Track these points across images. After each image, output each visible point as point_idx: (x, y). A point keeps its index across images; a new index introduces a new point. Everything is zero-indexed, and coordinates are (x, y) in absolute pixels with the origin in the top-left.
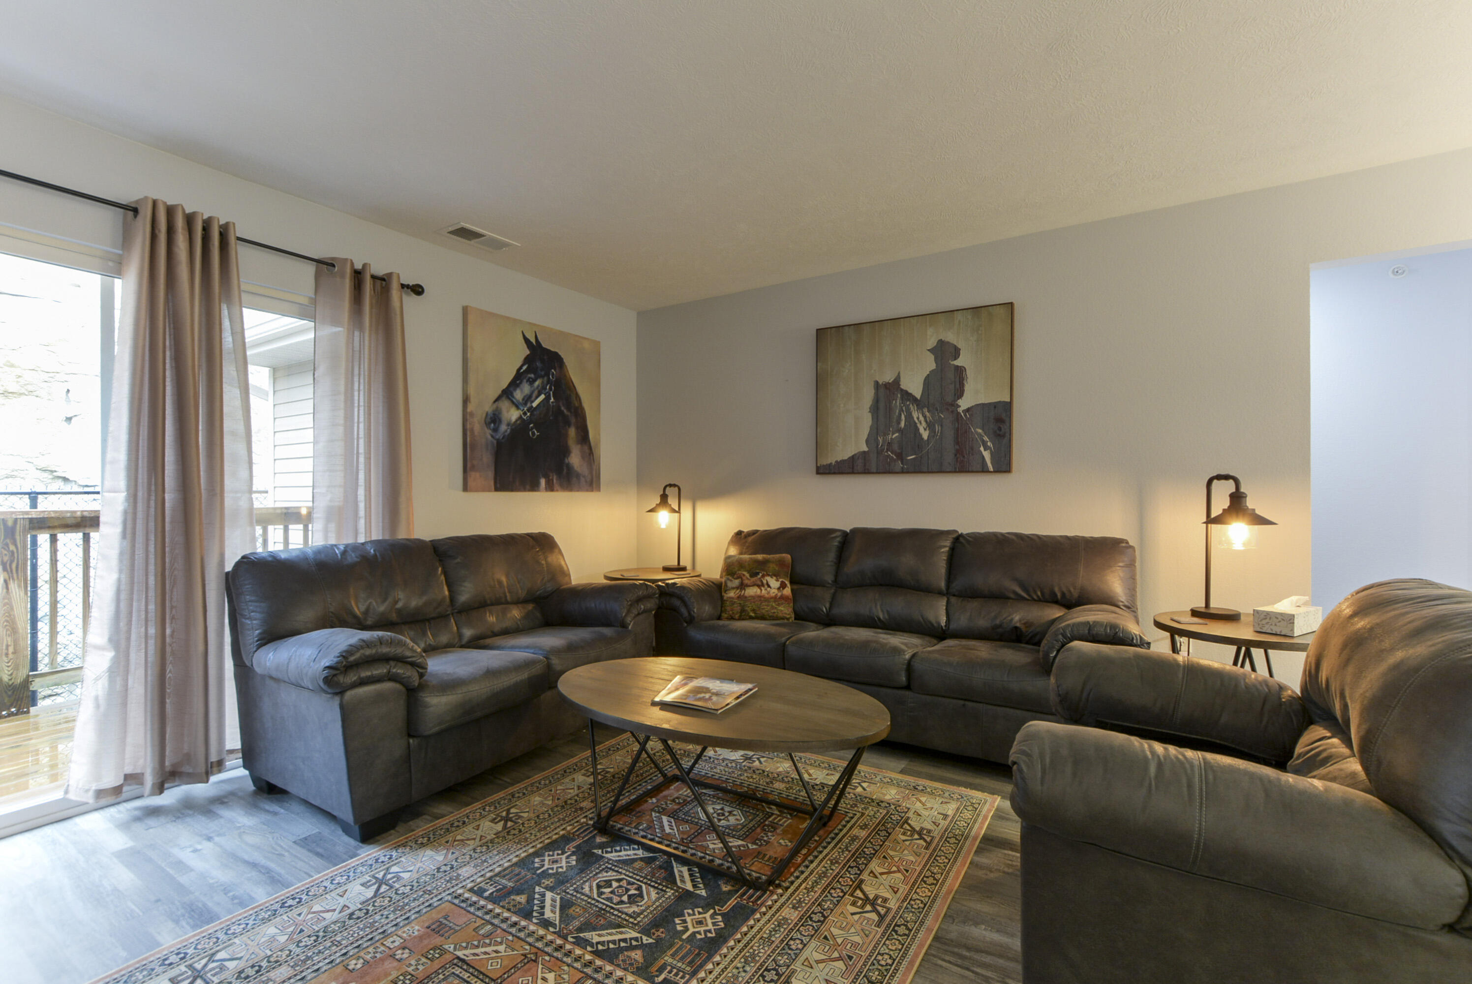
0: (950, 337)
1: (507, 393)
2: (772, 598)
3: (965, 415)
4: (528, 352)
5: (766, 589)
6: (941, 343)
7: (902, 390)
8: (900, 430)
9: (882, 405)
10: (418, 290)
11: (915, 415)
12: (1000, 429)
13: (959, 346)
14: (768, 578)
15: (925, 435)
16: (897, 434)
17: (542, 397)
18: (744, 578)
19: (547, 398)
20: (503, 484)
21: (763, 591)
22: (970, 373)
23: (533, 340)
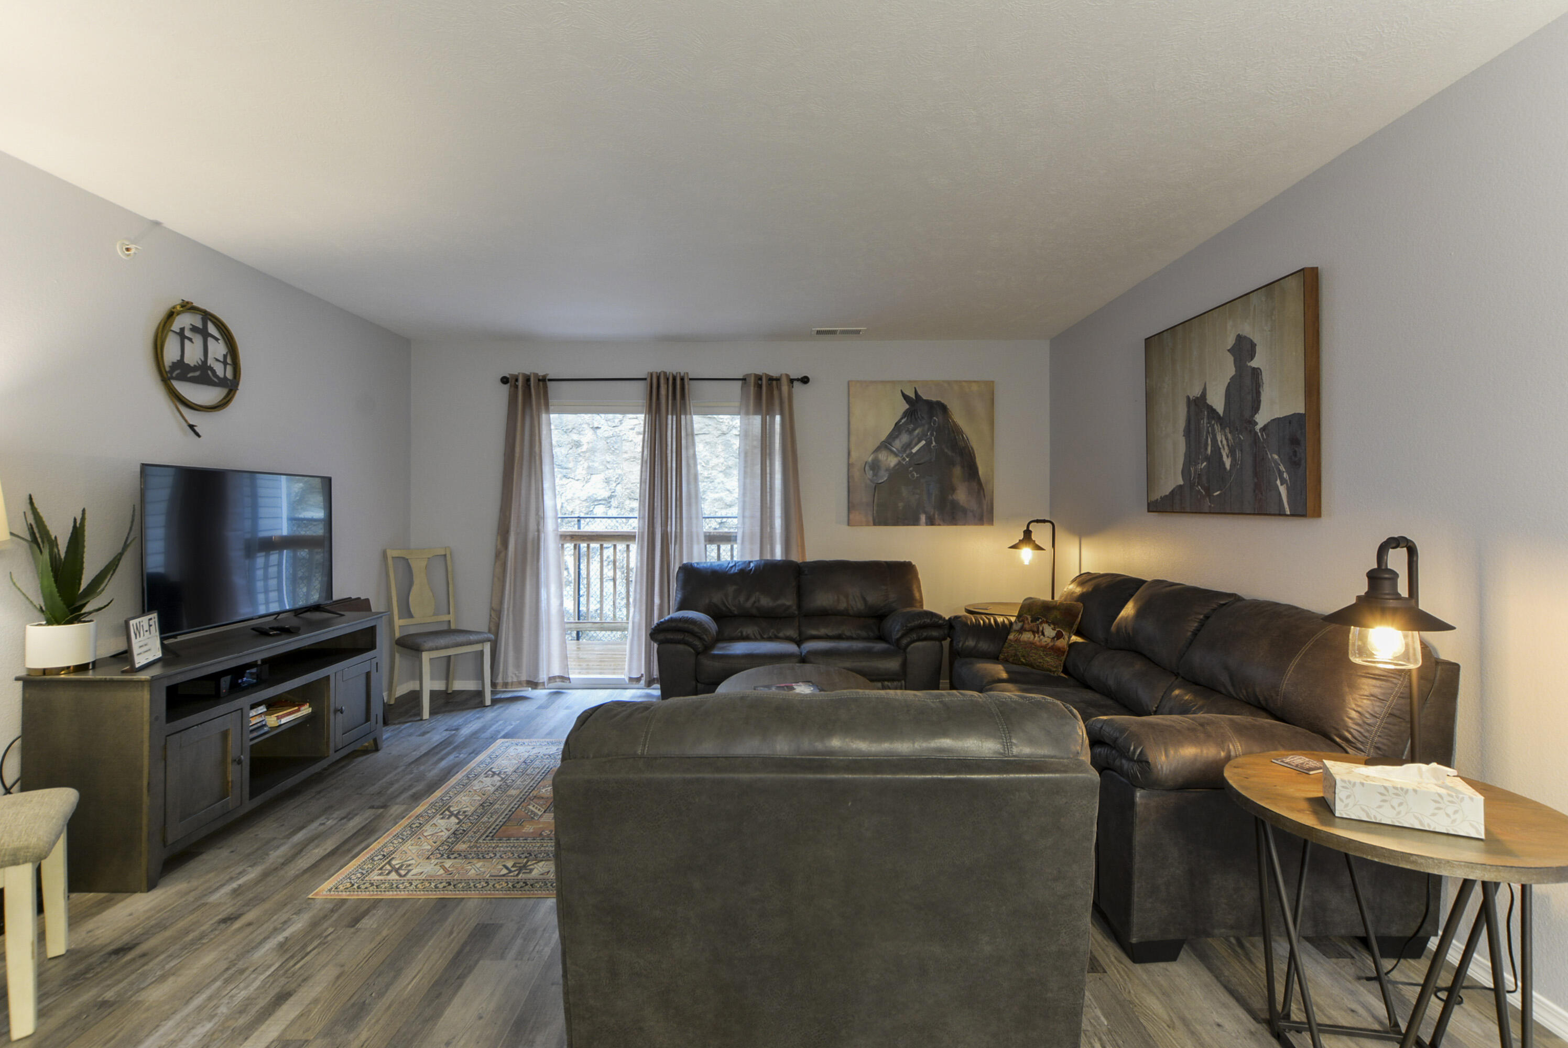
0: (1247, 330)
1: (886, 445)
2: (1042, 647)
3: (1262, 435)
4: (907, 406)
5: (1039, 637)
6: (1240, 339)
7: (1208, 405)
8: (1207, 458)
9: (1193, 427)
10: (805, 380)
11: (1219, 437)
12: (1295, 452)
13: (1255, 341)
14: (1045, 626)
15: (1228, 463)
16: (1205, 464)
17: (923, 442)
18: (1026, 622)
19: (929, 443)
20: (881, 519)
21: (1036, 638)
22: (1266, 377)
23: (913, 396)
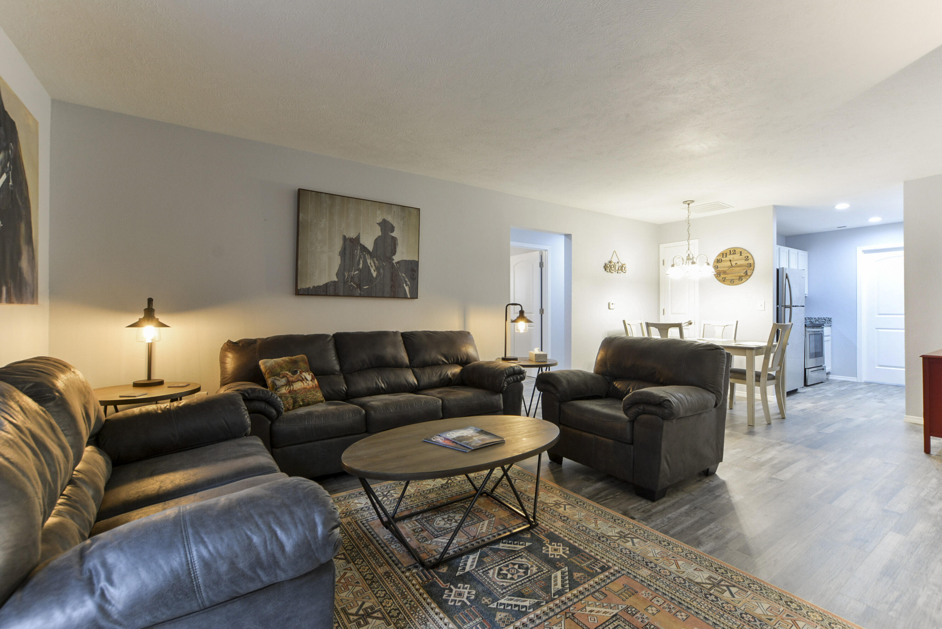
0: (389, 219)
2: (311, 388)
3: (397, 265)
6: (384, 221)
7: (361, 245)
8: (359, 270)
9: (347, 252)
11: (369, 261)
12: (413, 275)
13: (394, 225)
14: (304, 374)
15: (375, 274)
16: (357, 272)
17: (5, 176)
19: (8, 178)
22: (399, 242)
